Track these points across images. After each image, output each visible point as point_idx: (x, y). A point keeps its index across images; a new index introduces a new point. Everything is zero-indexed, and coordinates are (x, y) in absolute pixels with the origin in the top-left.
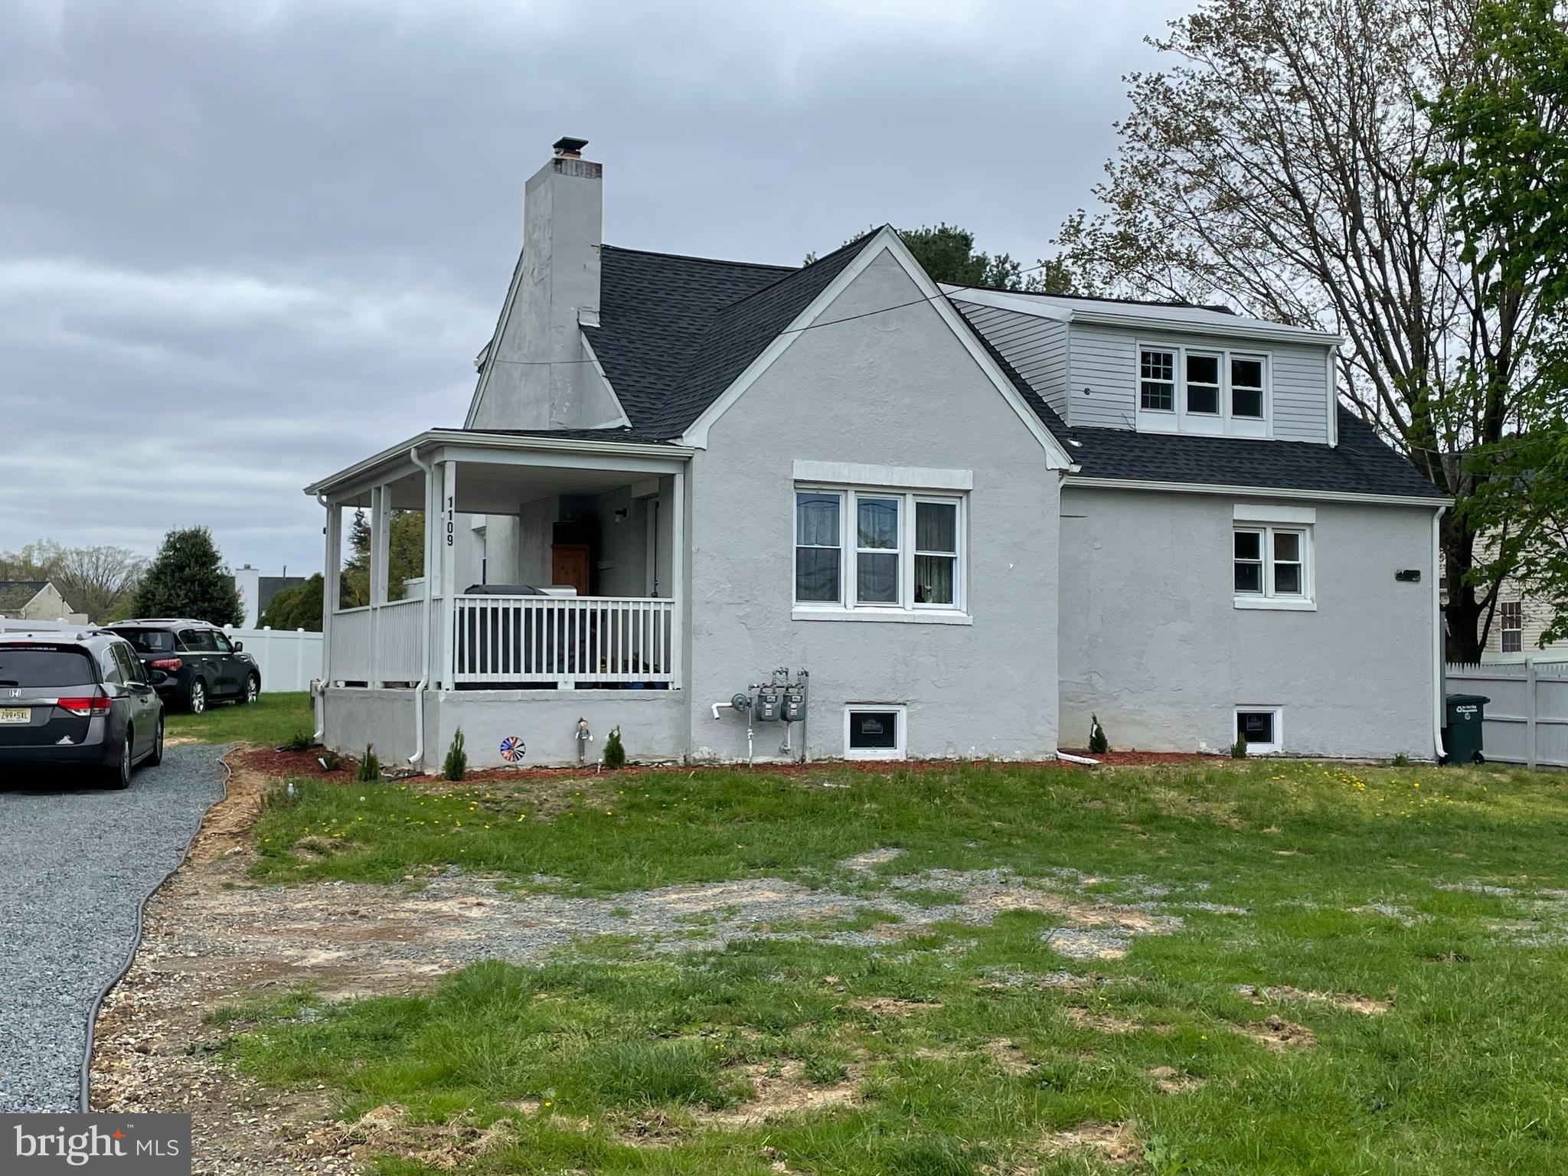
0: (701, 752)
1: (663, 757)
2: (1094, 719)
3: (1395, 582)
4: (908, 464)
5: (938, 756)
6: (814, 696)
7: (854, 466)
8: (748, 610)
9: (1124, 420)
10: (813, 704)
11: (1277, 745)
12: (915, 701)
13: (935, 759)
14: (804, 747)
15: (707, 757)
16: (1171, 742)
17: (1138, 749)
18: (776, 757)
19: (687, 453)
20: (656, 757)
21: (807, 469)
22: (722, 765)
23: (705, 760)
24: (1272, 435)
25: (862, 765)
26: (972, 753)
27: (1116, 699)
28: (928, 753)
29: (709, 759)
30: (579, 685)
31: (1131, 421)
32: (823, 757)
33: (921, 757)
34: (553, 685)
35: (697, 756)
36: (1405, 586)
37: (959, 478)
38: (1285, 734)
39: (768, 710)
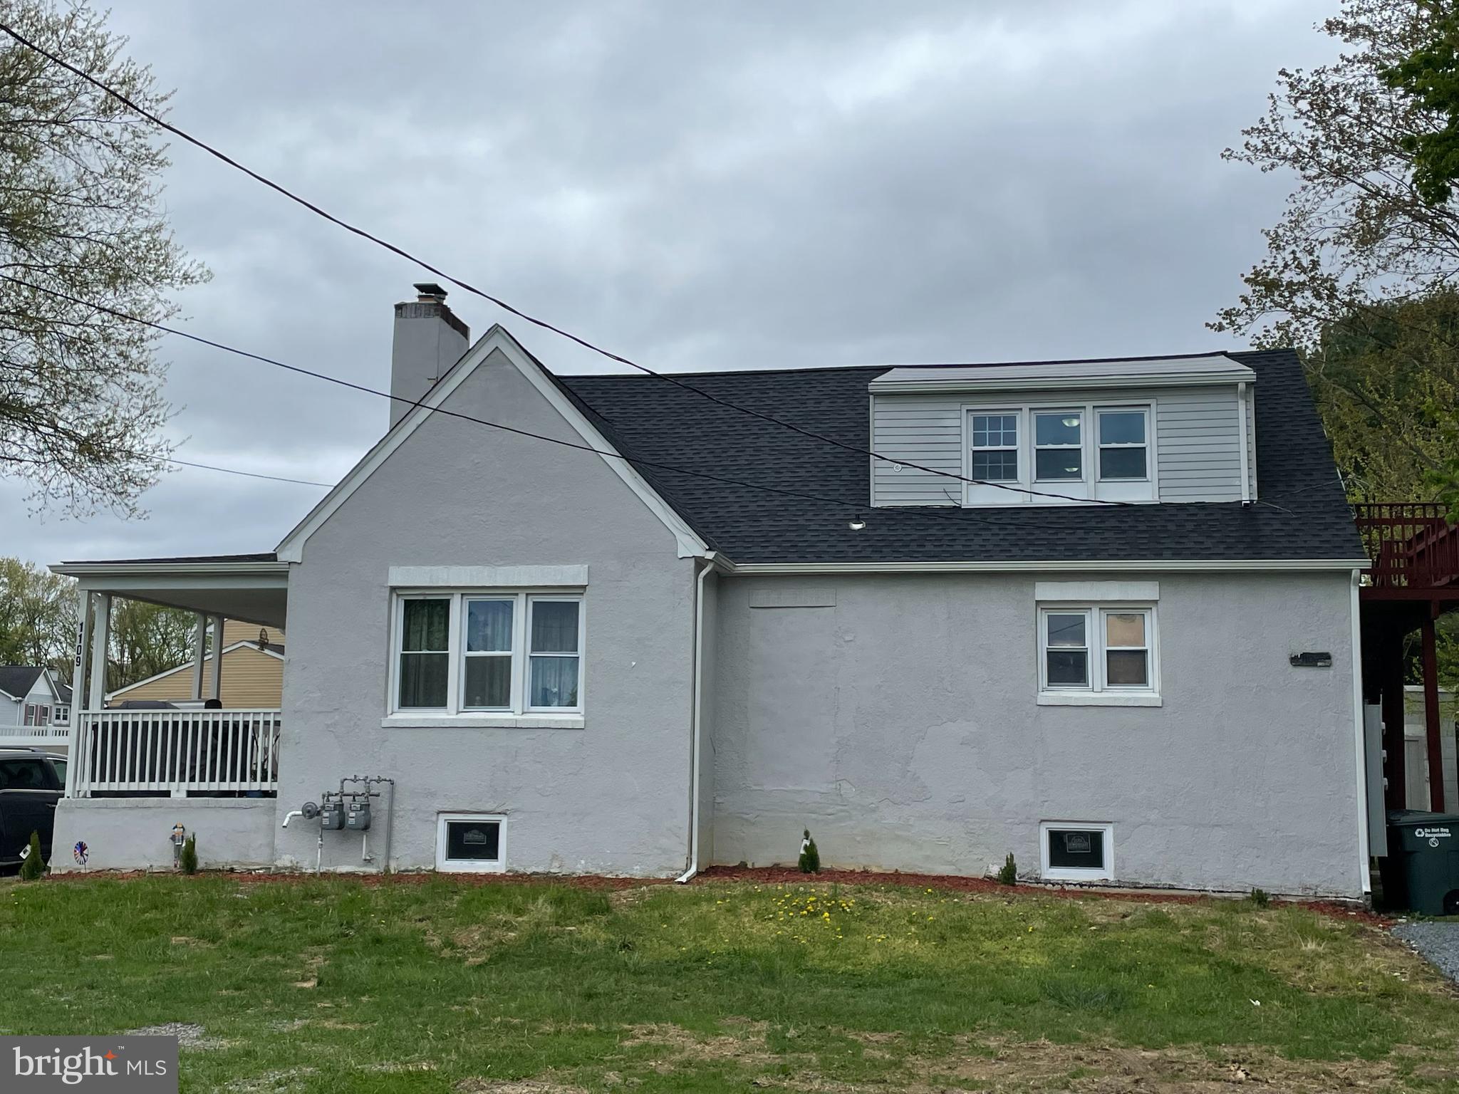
0: (285, 861)
1: (259, 865)
2: (807, 834)
3: (1290, 668)
4: (515, 563)
5: (540, 869)
6: (404, 804)
7: (455, 569)
8: (337, 717)
9: (943, 496)
10: (401, 813)
11: (1108, 872)
12: (516, 811)
13: (537, 873)
14: (388, 857)
15: (289, 865)
16: (951, 863)
17: (902, 870)
18: (360, 866)
19: (284, 568)
20: (253, 864)
21: (401, 576)
22: (302, 874)
23: (286, 868)
24: (1157, 498)
25: (455, 877)
26: (581, 867)
27: (874, 811)
28: (529, 866)
29: (291, 868)
30: (191, 794)
31: (953, 496)
32: (411, 868)
33: (521, 870)
34: (167, 794)
35: (279, 863)
36: (1304, 673)
37: (571, 573)
38: (1117, 857)
39: (352, 818)
